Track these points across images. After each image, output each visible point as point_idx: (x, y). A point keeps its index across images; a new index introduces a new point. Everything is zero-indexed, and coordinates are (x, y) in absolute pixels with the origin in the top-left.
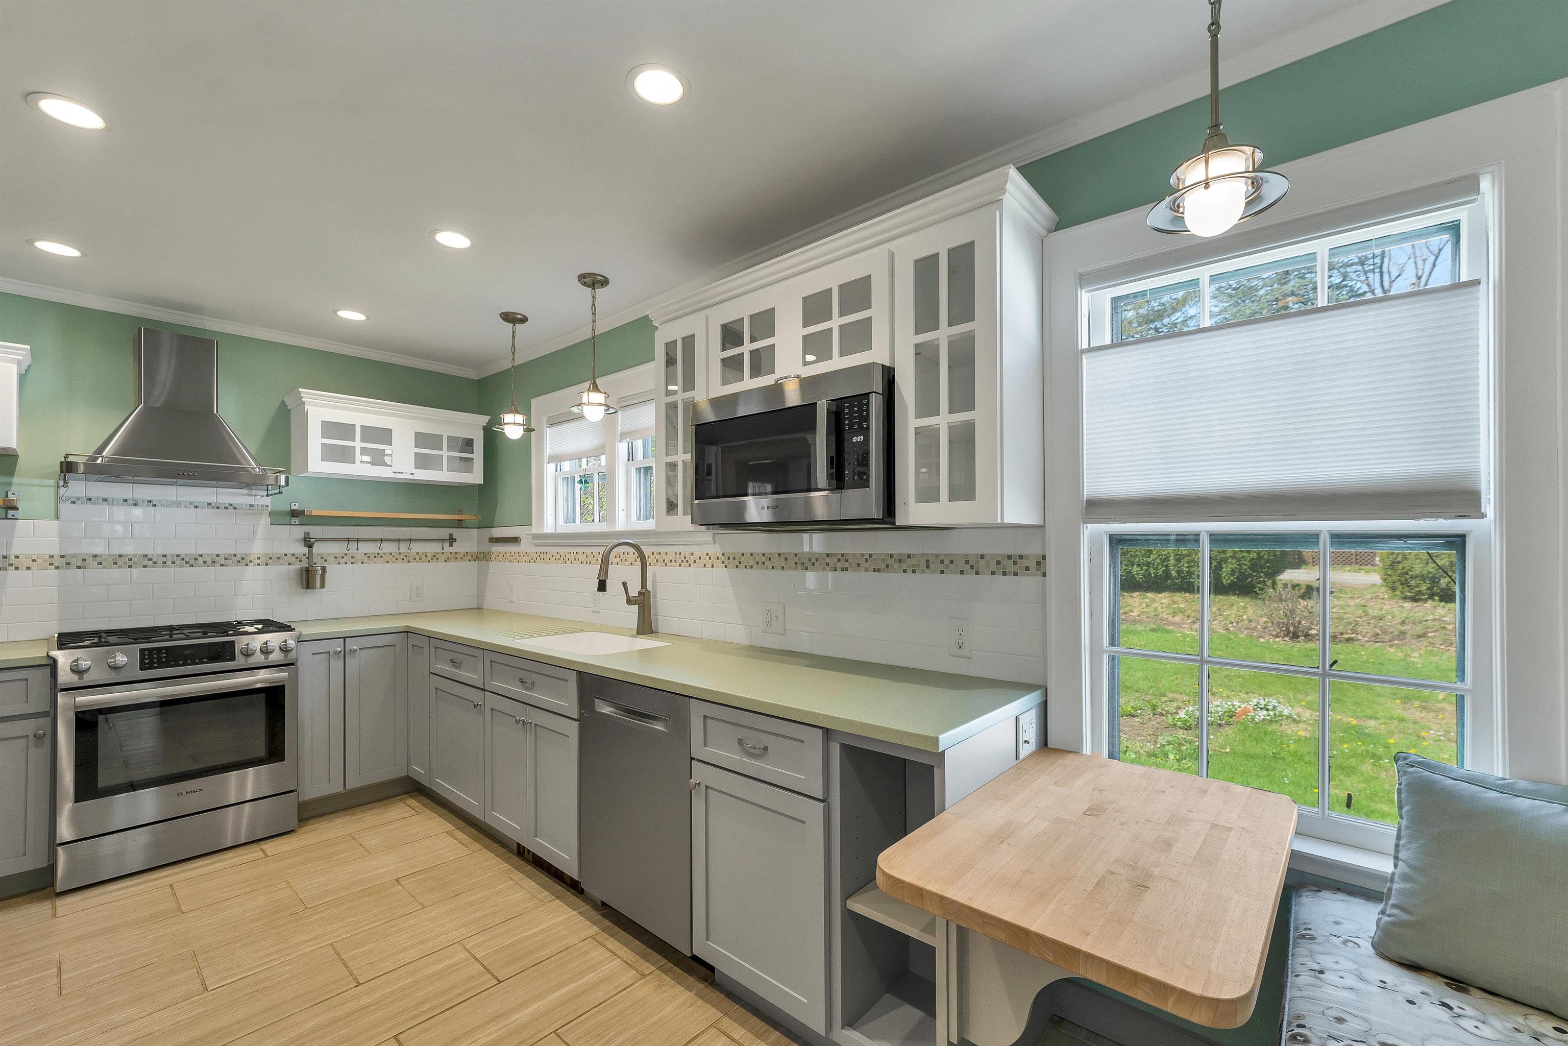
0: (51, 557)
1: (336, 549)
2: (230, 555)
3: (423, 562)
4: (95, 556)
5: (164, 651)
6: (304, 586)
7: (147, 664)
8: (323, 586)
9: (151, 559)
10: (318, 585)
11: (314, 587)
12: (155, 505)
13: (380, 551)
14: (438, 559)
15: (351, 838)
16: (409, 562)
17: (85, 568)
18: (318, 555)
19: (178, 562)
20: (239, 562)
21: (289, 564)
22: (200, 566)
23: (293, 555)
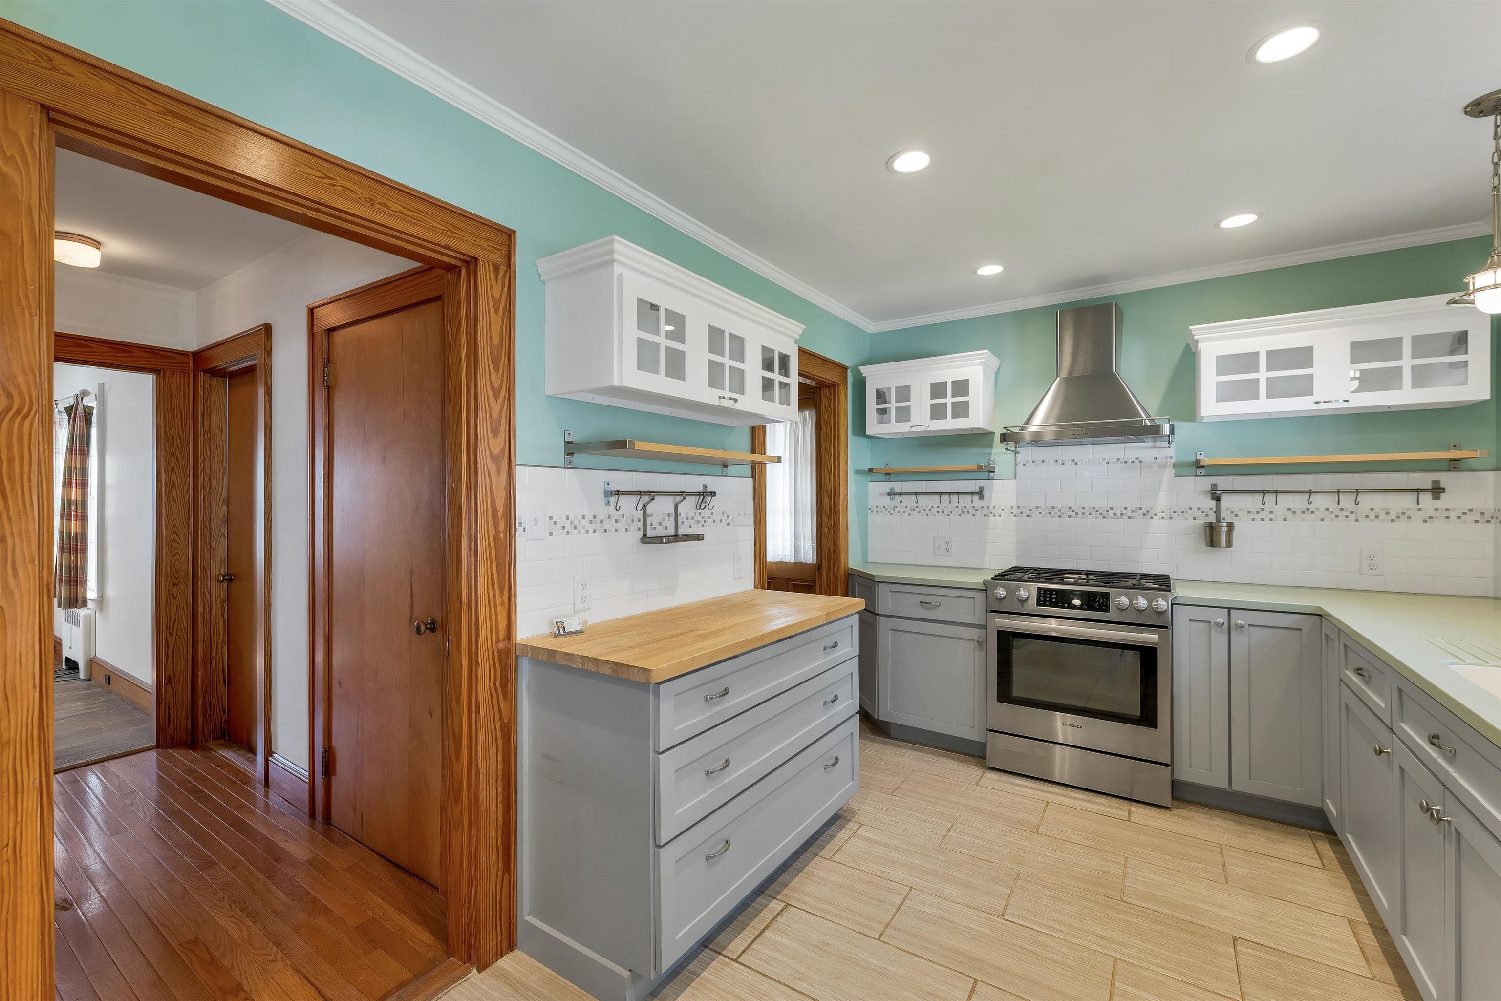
0: (1012, 507)
1: (1251, 502)
2: (1136, 508)
3: (1382, 521)
4: (1037, 507)
5: (1054, 592)
6: (1209, 544)
7: (1042, 601)
8: (1229, 544)
9: (1073, 511)
10: (1224, 543)
11: (1219, 546)
12: (1076, 463)
13: (1309, 506)
14: (1409, 517)
15: (1219, 850)
16: (1357, 520)
17: (1031, 516)
18: (1227, 509)
19: (1094, 514)
20: (1144, 515)
21: (1195, 519)
22: (1111, 518)
23: (1199, 509)
